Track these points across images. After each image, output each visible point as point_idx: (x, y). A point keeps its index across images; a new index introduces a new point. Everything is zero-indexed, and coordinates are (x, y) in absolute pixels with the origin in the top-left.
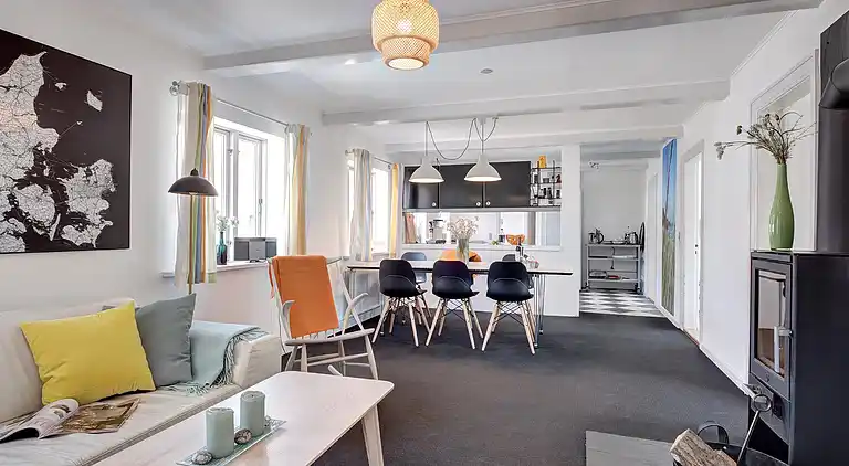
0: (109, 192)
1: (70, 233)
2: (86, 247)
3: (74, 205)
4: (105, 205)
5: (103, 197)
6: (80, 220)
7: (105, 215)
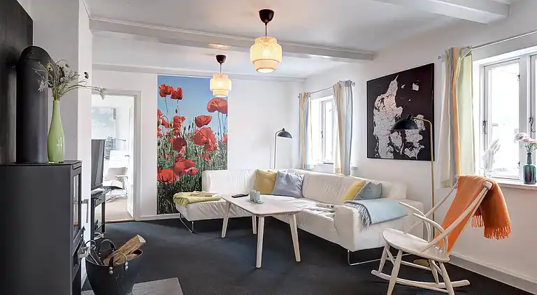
0: (422, 131)
1: (407, 152)
2: (413, 159)
3: (409, 139)
4: (421, 138)
5: (420, 133)
6: (410, 146)
7: (421, 142)
